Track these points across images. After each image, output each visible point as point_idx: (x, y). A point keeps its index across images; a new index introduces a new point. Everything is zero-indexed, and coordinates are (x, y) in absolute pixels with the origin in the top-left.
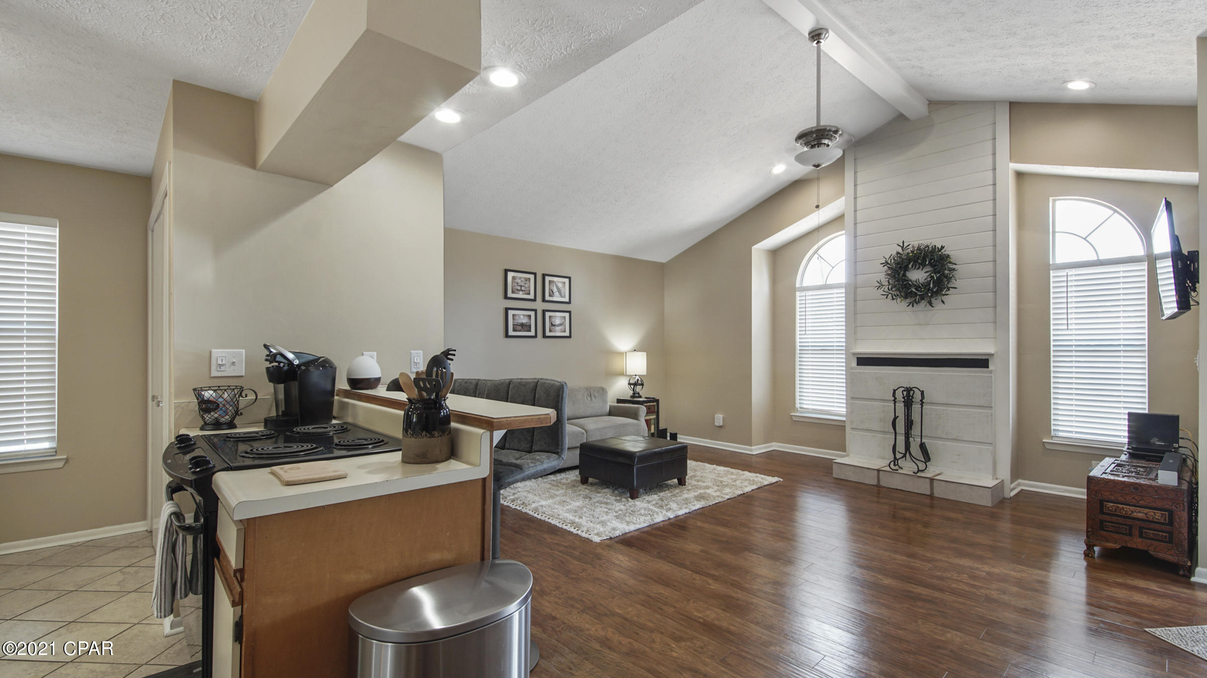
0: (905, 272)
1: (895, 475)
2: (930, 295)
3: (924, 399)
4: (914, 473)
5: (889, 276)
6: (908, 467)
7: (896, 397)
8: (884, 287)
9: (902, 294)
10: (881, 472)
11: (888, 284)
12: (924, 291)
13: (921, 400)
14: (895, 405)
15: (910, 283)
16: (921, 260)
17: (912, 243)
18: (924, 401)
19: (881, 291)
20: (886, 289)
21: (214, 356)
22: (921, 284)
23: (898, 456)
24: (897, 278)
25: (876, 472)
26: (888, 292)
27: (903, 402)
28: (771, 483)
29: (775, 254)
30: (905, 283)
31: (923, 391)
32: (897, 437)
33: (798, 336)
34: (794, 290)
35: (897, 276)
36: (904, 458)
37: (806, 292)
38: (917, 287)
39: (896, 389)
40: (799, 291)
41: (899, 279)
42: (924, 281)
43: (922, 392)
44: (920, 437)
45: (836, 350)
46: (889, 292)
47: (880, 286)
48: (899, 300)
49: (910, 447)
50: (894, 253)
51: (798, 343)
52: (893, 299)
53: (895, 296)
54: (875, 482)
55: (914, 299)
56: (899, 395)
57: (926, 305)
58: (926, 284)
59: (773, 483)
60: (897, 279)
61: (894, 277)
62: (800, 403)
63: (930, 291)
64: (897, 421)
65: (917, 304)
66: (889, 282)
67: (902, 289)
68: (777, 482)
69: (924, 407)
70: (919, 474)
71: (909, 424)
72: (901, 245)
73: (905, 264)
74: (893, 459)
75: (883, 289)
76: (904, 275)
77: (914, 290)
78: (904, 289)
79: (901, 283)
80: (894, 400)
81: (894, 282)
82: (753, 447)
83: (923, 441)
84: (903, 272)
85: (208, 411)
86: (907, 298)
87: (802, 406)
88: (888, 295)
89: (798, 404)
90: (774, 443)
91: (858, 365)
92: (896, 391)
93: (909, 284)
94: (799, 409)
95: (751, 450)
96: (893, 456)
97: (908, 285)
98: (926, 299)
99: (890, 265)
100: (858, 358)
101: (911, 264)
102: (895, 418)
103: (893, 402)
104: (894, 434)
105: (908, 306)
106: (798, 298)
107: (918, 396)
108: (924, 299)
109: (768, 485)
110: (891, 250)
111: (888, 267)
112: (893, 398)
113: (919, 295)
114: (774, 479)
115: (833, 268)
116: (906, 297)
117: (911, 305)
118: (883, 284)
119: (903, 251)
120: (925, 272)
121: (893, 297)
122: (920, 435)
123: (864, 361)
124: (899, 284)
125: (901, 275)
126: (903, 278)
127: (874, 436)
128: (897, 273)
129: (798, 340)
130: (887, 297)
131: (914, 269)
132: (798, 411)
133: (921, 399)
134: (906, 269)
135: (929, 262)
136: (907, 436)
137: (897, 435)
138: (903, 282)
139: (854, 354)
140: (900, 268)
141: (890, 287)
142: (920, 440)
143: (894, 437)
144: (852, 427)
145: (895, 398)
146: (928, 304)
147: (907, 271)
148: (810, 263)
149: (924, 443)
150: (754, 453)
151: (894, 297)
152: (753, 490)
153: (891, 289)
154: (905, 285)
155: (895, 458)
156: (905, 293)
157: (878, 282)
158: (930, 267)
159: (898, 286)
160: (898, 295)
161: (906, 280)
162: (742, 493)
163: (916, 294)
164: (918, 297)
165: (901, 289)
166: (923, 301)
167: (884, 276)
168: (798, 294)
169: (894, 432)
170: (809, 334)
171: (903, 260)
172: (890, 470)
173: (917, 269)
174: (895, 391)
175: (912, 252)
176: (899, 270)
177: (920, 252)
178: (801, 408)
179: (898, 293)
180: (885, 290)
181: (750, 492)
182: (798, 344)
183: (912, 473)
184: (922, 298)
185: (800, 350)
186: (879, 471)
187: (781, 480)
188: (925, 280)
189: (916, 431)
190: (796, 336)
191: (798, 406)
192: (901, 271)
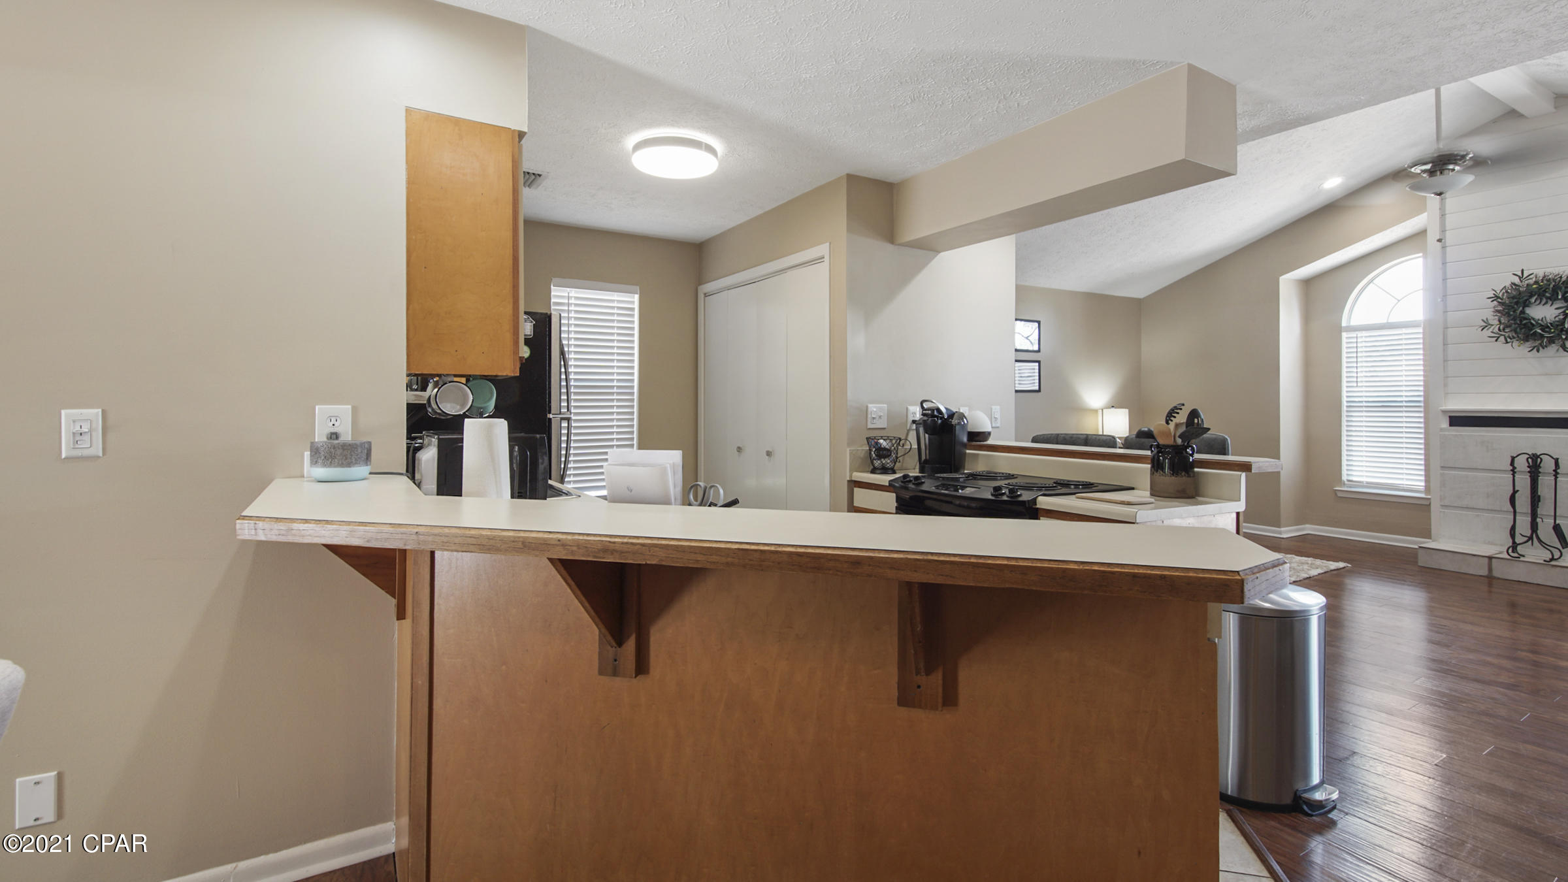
0: (1523, 308)
1: (1516, 564)
2: (1564, 337)
3: (1559, 468)
4: (1545, 561)
5: (1499, 313)
6: (1534, 554)
7: (1515, 465)
8: (1492, 328)
9: (1520, 336)
10: (1493, 560)
11: (1498, 323)
12: (1554, 332)
13: (1554, 471)
14: (1514, 476)
15: (1532, 321)
16: (1550, 294)
17: (1535, 272)
18: (1558, 471)
19: (1487, 332)
20: (1496, 330)
21: (869, 410)
22: (1551, 324)
23: (1519, 539)
24: (1511, 315)
25: (1487, 559)
26: (1498, 334)
27: (1529, 472)
28: (1339, 568)
29: (1307, 284)
30: (1524, 322)
31: (1558, 459)
32: (1517, 518)
33: (1344, 389)
34: (1338, 330)
35: (1512, 313)
36: (1530, 541)
37: (1357, 332)
38: (1544, 328)
39: (1515, 456)
40: (1346, 331)
41: (1514, 317)
42: (1553, 320)
43: (1557, 461)
44: (1553, 518)
45: (1406, 406)
46: (1501, 333)
47: (1486, 326)
48: (1516, 343)
49: (1537, 529)
50: (1508, 284)
51: (1345, 397)
52: (1507, 342)
53: (1511, 339)
54: (1484, 572)
55: (1539, 342)
56: (1522, 464)
57: (1558, 350)
58: (1558, 323)
59: (1341, 569)
60: (1512, 317)
61: (1508, 315)
62: (1348, 475)
63: (1564, 333)
64: (1517, 495)
65: (1543, 348)
66: (1500, 321)
67: (1521, 329)
68: (1344, 567)
69: (1558, 479)
70: (1553, 563)
71: (1535, 499)
72: (1520, 274)
73: (1525, 298)
74: (1511, 544)
75: (1491, 330)
76: (1523, 312)
77: (1540, 331)
78: (1523, 330)
79: (1518, 322)
80: (1513, 470)
81: (1509, 321)
82: (1282, 529)
83: (1557, 522)
84: (1521, 308)
85: (880, 457)
86: (1528, 341)
87: (1350, 478)
88: (1499, 337)
89: (1345, 476)
90: (1307, 526)
91: (1451, 425)
92: (1516, 459)
93: (1532, 324)
94: (1346, 482)
95: (1280, 533)
96: (1511, 541)
97: (1529, 324)
98: (1556, 342)
99: (1502, 299)
100: (1450, 417)
101: (1535, 298)
102: (1515, 492)
103: (1512, 473)
104: (1512, 514)
105: (1529, 351)
106: (1344, 340)
107: (1547, 465)
108: (1554, 343)
109: (1334, 570)
110: (1504, 280)
111: (1499, 302)
112: (1511, 468)
113: (1547, 337)
114: (1341, 565)
115: (1399, 301)
116: (1526, 339)
117: (1535, 349)
118: (1491, 322)
119: (1521, 281)
120: (1556, 309)
121: (1506, 340)
122: (1553, 514)
123: (1457, 420)
124: (1515, 324)
125: (1518, 312)
126: (1522, 316)
127: (1478, 515)
128: (1512, 310)
129: (1344, 394)
130: (1496, 340)
131: (1539, 304)
132: (1344, 484)
133: (1554, 468)
134: (1526, 304)
135: (1563, 296)
136: (1534, 515)
137: (1517, 515)
138: (1521, 321)
139: (1444, 412)
140: (1517, 303)
141: (1501, 328)
142: (1553, 521)
143: (1512, 517)
144: (1442, 504)
145: (1514, 468)
146: (1561, 348)
147: (1528, 306)
148: (1362, 295)
149: (1559, 524)
150: (1285, 536)
151: (1509, 340)
152: (1319, 574)
153: (1504, 329)
154: (1525, 324)
155: (1514, 542)
156: (1524, 334)
157: (1483, 320)
158: (1563, 301)
159: (1513, 325)
160: (1514, 338)
161: (1525, 319)
162: (1308, 576)
163: (1542, 336)
164: (1545, 340)
165: (1518, 330)
166: (1553, 345)
167: (1492, 313)
168: (1344, 335)
169: (1512, 510)
170: (1362, 386)
171: (1520, 293)
172: (1509, 557)
173: (1544, 305)
174: (1513, 459)
175: (1536, 282)
176: (1515, 306)
177: (1548, 283)
178: (1349, 481)
179: (1514, 334)
180: (1494, 331)
181: (1316, 575)
182: (1344, 399)
183: (1542, 562)
184: (1551, 341)
185: (1347, 406)
186: (1490, 558)
187: (1350, 565)
188: (1555, 317)
189: (1545, 508)
190: (1343, 389)
191: (1344, 478)
192: (1519, 308)
